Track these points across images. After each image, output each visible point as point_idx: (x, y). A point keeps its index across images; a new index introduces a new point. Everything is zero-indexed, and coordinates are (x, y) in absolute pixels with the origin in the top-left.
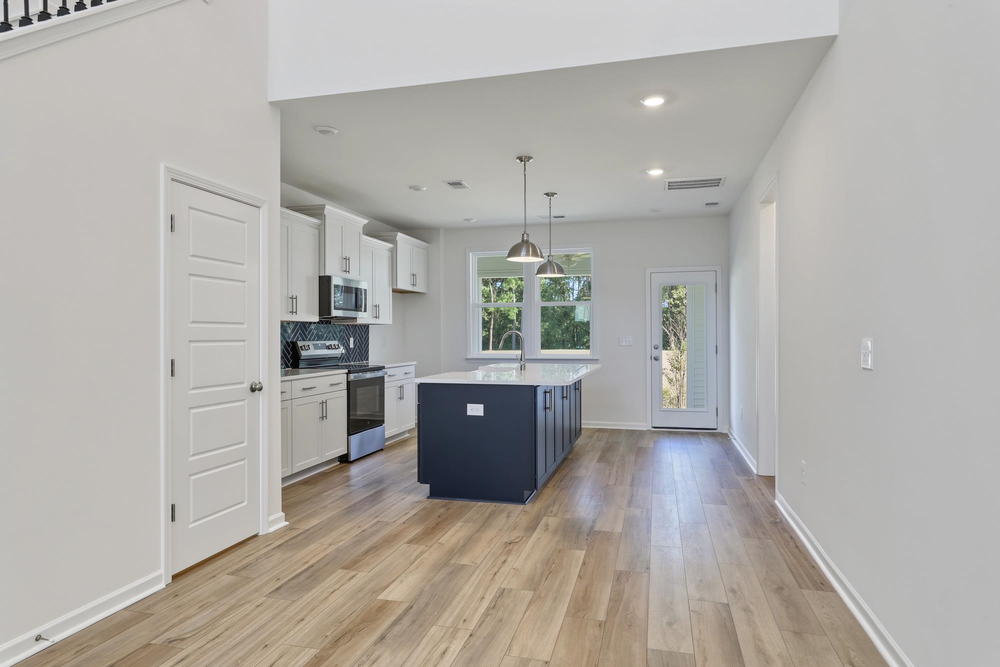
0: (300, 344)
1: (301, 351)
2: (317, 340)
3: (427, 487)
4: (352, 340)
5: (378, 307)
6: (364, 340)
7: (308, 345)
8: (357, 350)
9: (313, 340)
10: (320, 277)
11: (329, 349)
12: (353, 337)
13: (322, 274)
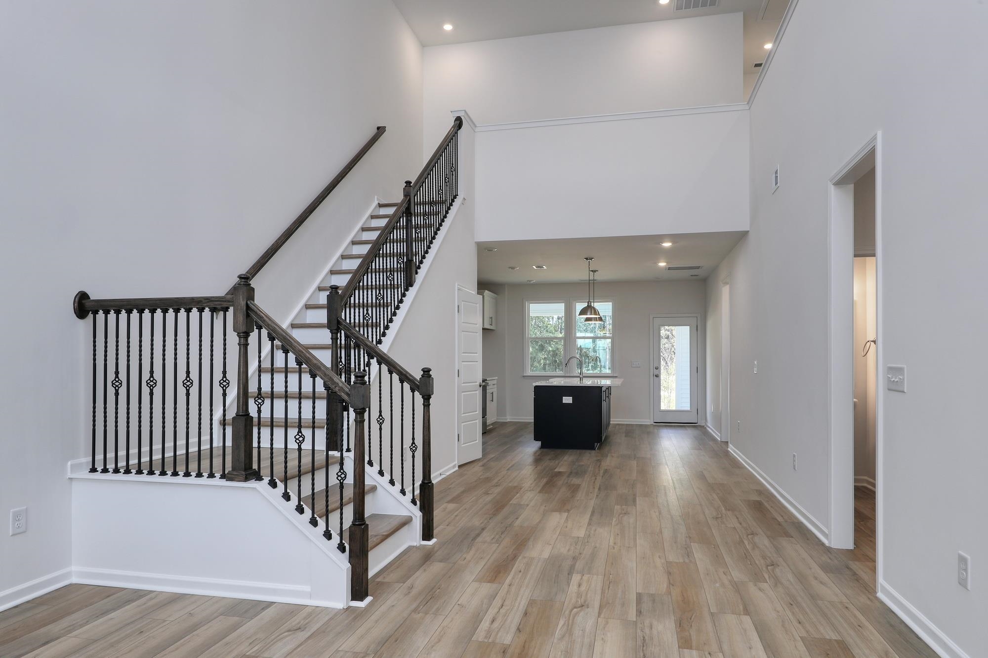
3: (539, 444)
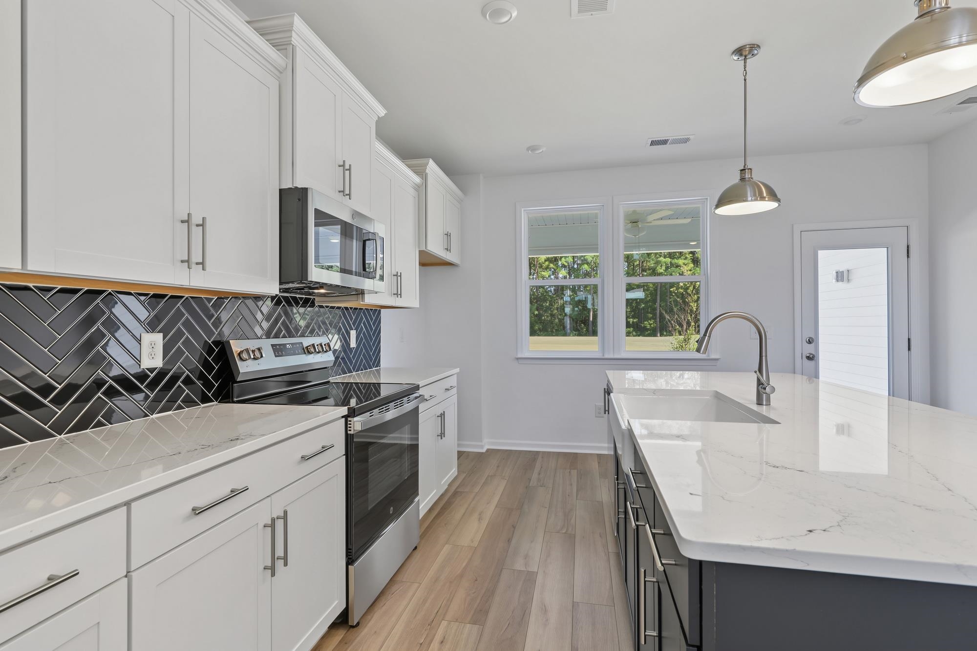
0: (236, 346)
1: (239, 363)
2: (284, 337)
4: (353, 333)
5: (399, 278)
6: (374, 334)
7: (259, 349)
8: (362, 350)
9: (277, 336)
10: (281, 191)
11: (310, 353)
12: (356, 329)
13: (287, 185)
